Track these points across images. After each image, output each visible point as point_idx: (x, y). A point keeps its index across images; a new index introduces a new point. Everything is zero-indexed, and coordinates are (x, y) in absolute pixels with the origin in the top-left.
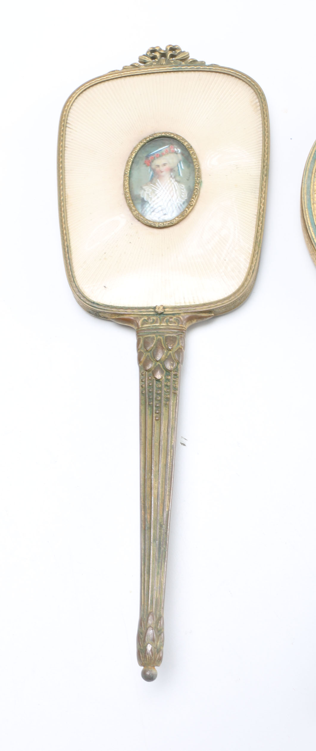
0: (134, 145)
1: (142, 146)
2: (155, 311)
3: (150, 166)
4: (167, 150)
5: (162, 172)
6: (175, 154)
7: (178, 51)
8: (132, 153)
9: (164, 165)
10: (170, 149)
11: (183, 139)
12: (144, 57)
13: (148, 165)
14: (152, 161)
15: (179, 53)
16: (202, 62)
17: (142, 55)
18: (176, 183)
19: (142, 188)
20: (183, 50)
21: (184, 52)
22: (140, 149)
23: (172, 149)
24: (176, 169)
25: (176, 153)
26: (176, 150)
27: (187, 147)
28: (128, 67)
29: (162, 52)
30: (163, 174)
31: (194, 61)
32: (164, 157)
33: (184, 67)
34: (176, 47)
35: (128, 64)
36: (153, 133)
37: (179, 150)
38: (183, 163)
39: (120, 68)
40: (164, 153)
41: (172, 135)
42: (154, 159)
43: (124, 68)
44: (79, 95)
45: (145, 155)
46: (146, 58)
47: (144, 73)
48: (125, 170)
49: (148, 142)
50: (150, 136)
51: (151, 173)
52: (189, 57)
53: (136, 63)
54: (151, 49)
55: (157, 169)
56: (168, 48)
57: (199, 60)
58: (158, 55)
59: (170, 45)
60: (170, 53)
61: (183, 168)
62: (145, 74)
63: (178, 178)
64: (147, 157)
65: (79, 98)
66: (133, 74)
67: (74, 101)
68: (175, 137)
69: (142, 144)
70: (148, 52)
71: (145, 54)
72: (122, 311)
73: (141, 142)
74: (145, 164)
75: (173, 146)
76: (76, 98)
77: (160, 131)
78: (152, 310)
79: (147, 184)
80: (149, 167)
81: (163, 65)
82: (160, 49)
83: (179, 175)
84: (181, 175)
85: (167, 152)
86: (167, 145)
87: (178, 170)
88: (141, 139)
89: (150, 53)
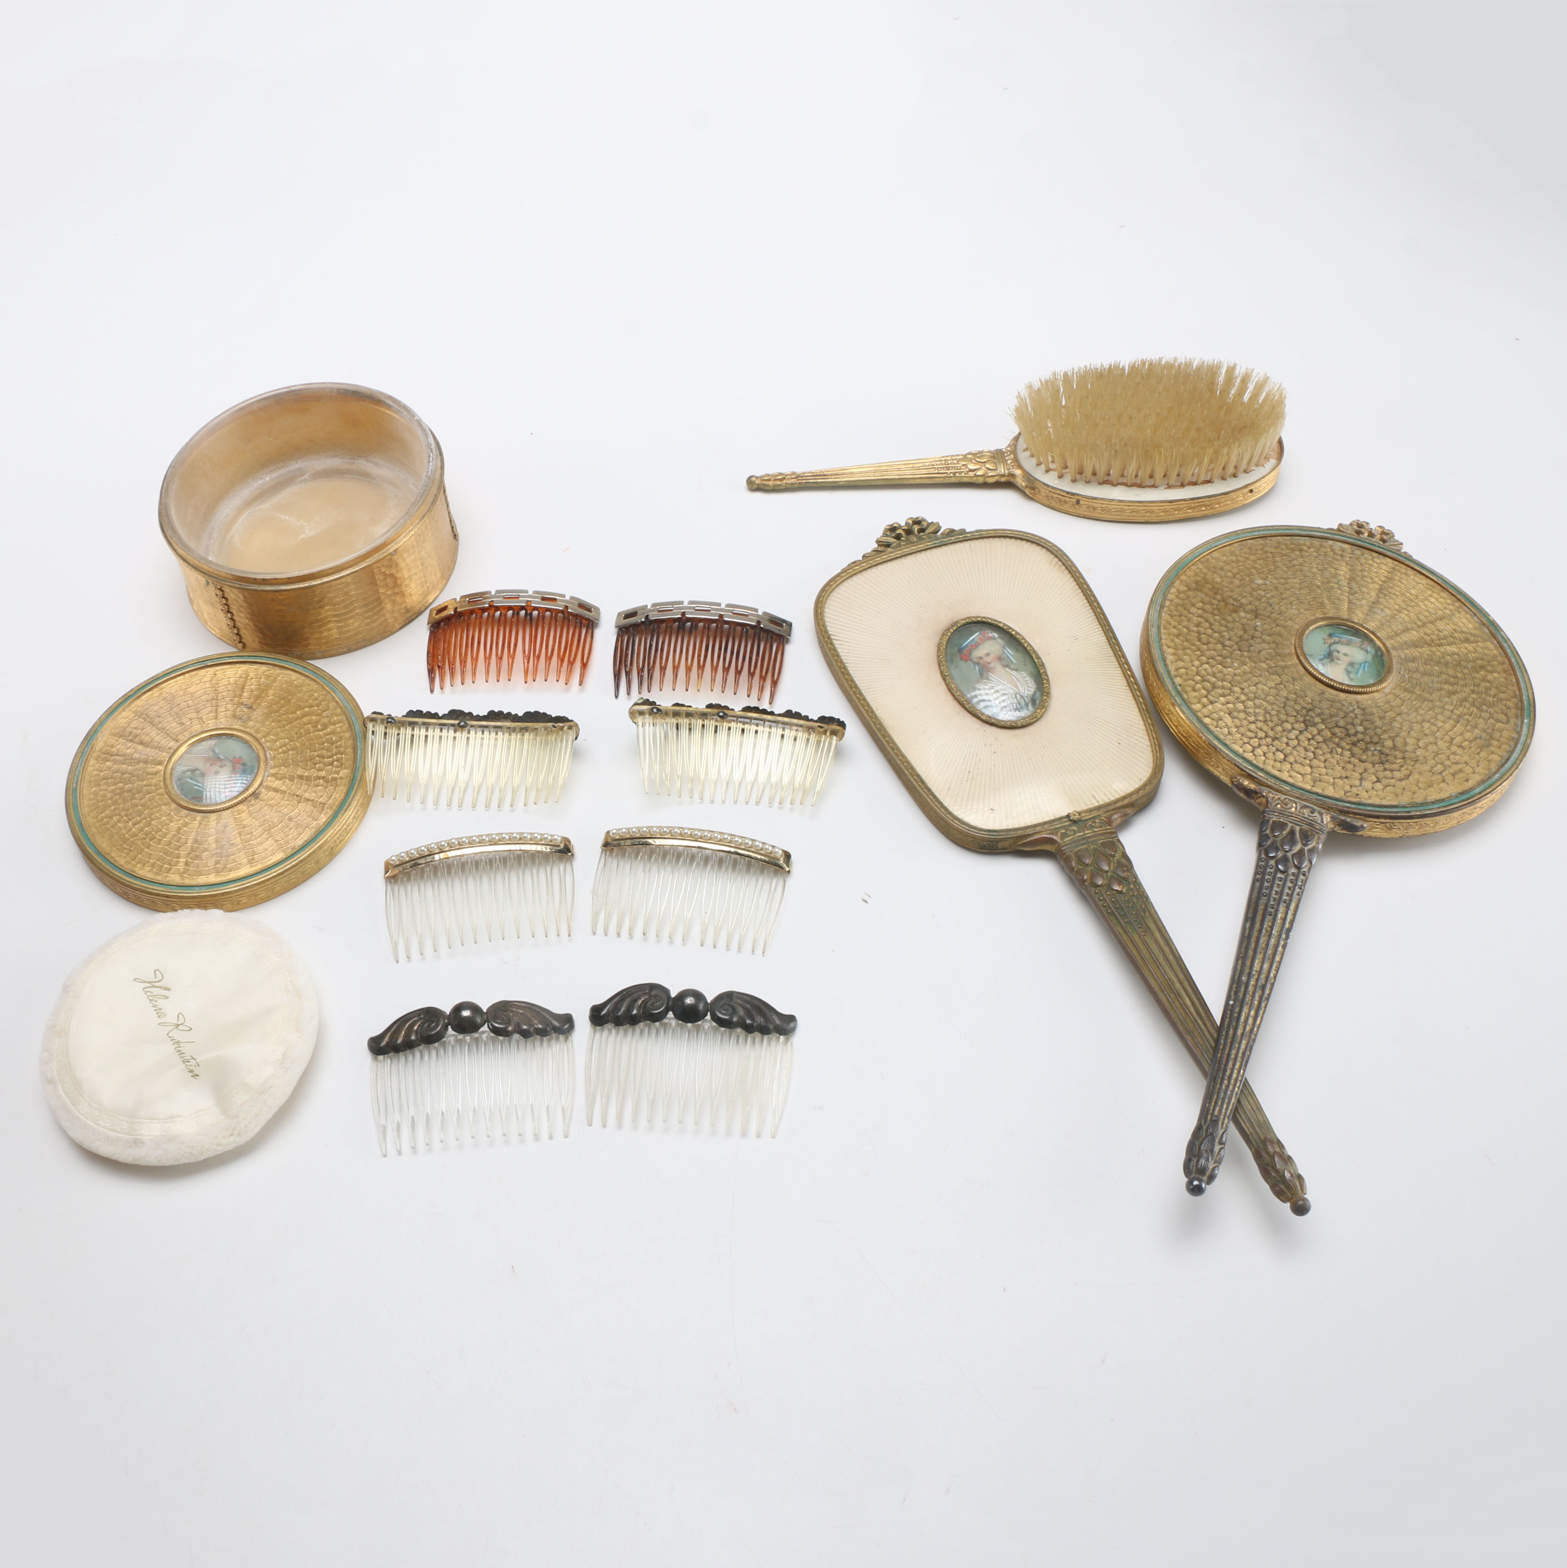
0: (937, 641)
1: (949, 640)
2: (1071, 820)
3: (971, 660)
4: (981, 638)
5: (989, 663)
6: (993, 640)
7: (925, 524)
8: (939, 651)
9: (988, 655)
10: (984, 636)
11: (995, 620)
12: (883, 538)
13: (966, 661)
14: (970, 655)
15: (927, 525)
16: (961, 529)
17: (878, 535)
18: (1014, 673)
19: (974, 689)
20: (930, 522)
22: (946, 645)
23: (986, 635)
24: (1004, 656)
25: (993, 638)
26: (991, 635)
28: (870, 554)
29: (905, 528)
30: (992, 665)
31: (951, 532)
32: (981, 646)
33: (945, 540)
34: (920, 519)
35: (867, 550)
36: (954, 622)
37: (996, 635)
38: (1008, 648)
40: (980, 641)
42: (970, 652)
43: (864, 556)
45: (956, 649)
46: (888, 539)
47: (899, 555)
49: (953, 633)
50: (952, 626)
51: (977, 668)
52: (941, 527)
53: (877, 548)
54: (888, 527)
55: (982, 662)
56: (910, 522)
57: (955, 527)
58: (901, 532)
59: (910, 518)
60: (916, 528)
61: (1012, 653)
62: (901, 557)
63: (1013, 666)
64: (961, 650)
65: (830, 602)
66: (882, 561)
69: (947, 637)
70: (885, 532)
71: (882, 535)
72: (1029, 831)
73: (944, 636)
74: (963, 659)
75: (986, 631)
76: (826, 603)
77: (962, 617)
78: (1066, 820)
79: (978, 682)
80: (969, 662)
81: (914, 542)
82: (900, 526)
83: (1012, 662)
84: (1014, 661)
85: (983, 641)
86: (977, 632)
87: (1008, 656)
88: (941, 633)
89: (888, 532)
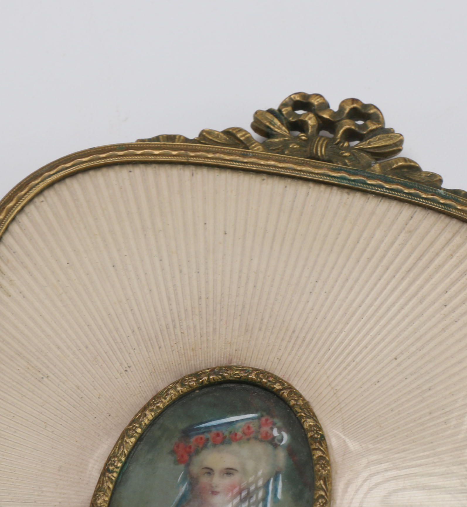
0: (161, 386)
1: (182, 397)
3: (188, 465)
4: (249, 428)
5: (214, 493)
6: (270, 448)
7: (373, 125)
8: (145, 408)
9: (229, 472)
10: (260, 427)
11: (307, 406)
12: (270, 116)
13: (178, 462)
14: (197, 452)
15: (374, 133)
16: (433, 175)
17: (265, 108)
20: (387, 126)
21: (390, 131)
22: (173, 403)
23: (265, 429)
25: (274, 443)
26: (275, 433)
27: (309, 435)
28: (217, 136)
29: (326, 116)
31: (410, 170)
32: (235, 447)
33: (374, 182)
34: (373, 111)
35: (219, 126)
36: (225, 363)
37: (286, 437)
38: (283, 482)
39: (193, 135)
40: (240, 434)
41: (277, 386)
42: (204, 445)
43: (202, 135)
44: (51, 185)
45: (182, 425)
46: (276, 121)
47: (256, 168)
48: (109, 459)
49: (202, 387)
50: (213, 371)
51: (183, 489)
52: (400, 150)
53: (240, 130)
54: (298, 98)
55: (205, 480)
56: (348, 109)
57: (426, 166)
58: (311, 121)
59: (354, 101)
60: (347, 125)
61: (279, 495)
62: (258, 172)
64: (186, 433)
65: (50, 194)
66: (221, 163)
67: (31, 200)
68: (285, 394)
69: (185, 389)
70: (284, 105)
71: (276, 107)
73: (182, 382)
74: (173, 452)
75: (270, 420)
76: (40, 192)
80: (182, 467)
81: (315, 157)
82: (325, 106)
85: (247, 435)
86: (256, 411)
88: (186, 371)
89: (289, 109)
